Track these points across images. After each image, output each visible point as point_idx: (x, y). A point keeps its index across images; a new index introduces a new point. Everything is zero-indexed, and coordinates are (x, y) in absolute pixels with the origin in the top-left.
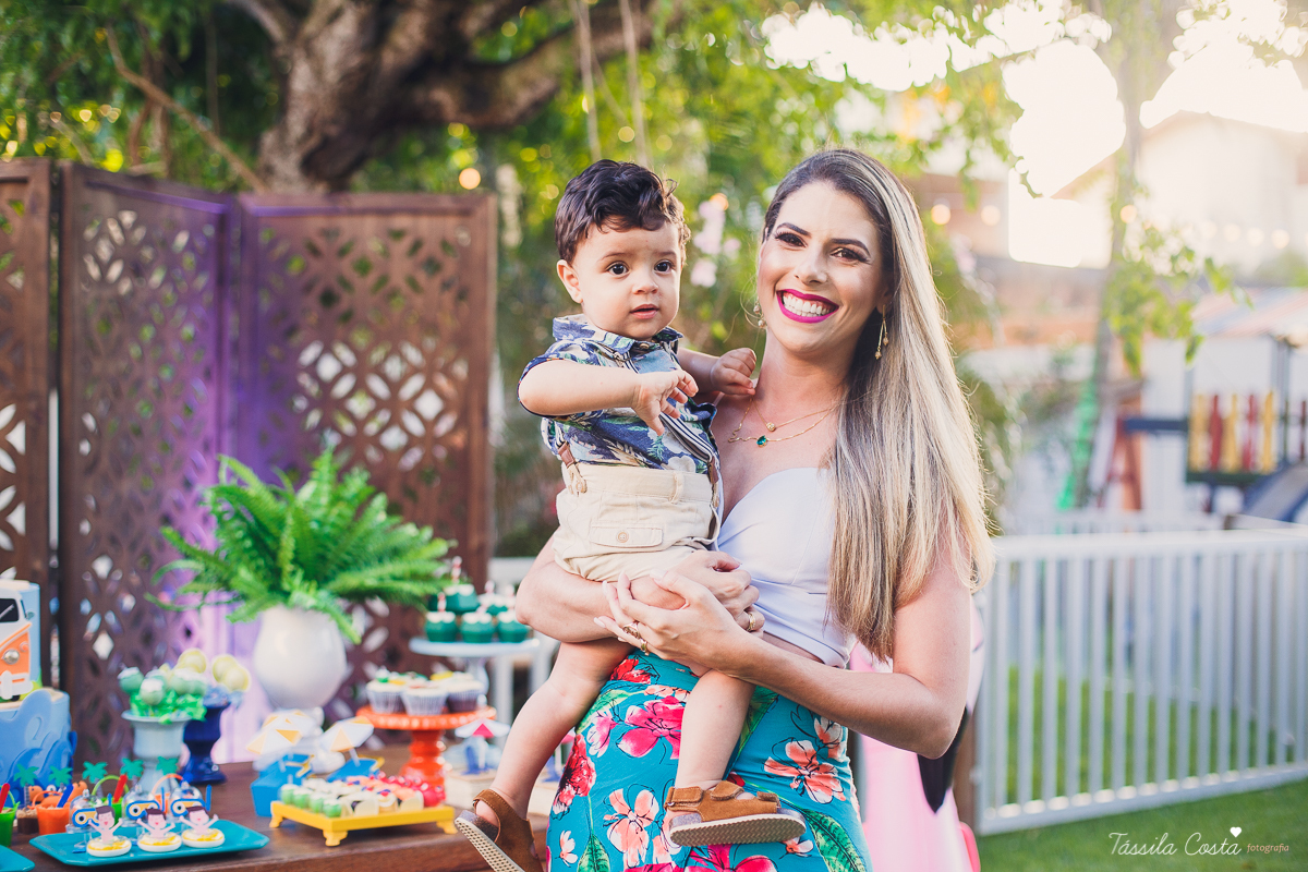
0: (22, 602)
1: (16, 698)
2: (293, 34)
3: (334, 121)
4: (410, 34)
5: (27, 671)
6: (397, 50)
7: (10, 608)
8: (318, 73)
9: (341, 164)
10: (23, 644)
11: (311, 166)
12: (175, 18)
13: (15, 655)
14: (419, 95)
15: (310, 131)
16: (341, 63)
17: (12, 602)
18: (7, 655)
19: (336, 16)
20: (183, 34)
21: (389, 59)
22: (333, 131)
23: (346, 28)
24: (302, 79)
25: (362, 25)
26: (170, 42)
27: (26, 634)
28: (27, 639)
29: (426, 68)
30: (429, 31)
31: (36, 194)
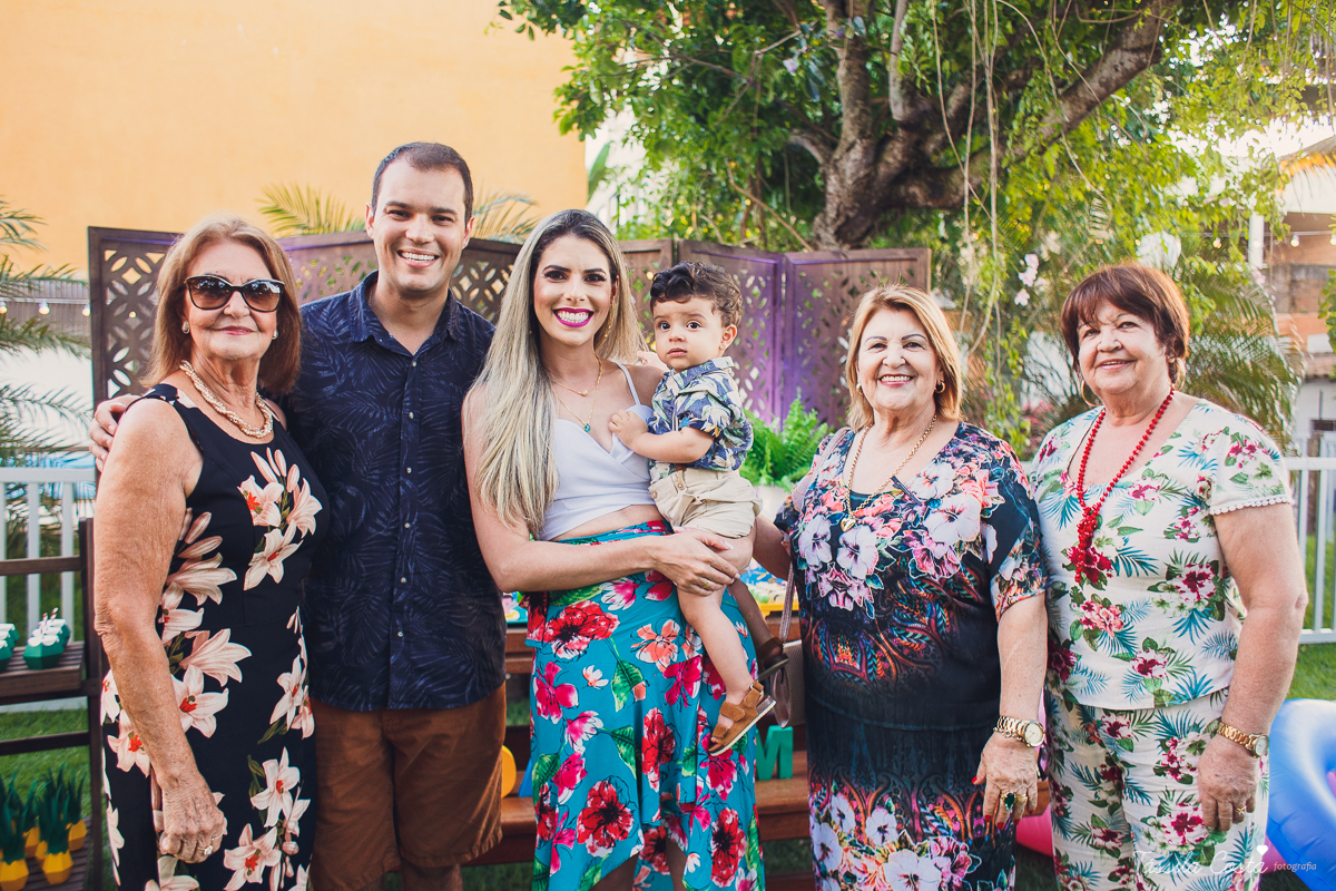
2: (827, 160)
3: (852, 209)
4: (895, 155)
6: (888, 163)
8: (842, 181)
9: (858, 233)
11: (840, 235)
12: (761, 154)
14: (902, 190)
15: (838, 215)
16: (853, 175)
19: (852, 146)
20: (767, 163)
21: (882, 169)
22: (851, 214)
23: (856, 154)
24: (833, 185)
25: (866, 151)
26: (760, 167)
29: (904, 175)
30: (905, 152)
31: (665, 258)
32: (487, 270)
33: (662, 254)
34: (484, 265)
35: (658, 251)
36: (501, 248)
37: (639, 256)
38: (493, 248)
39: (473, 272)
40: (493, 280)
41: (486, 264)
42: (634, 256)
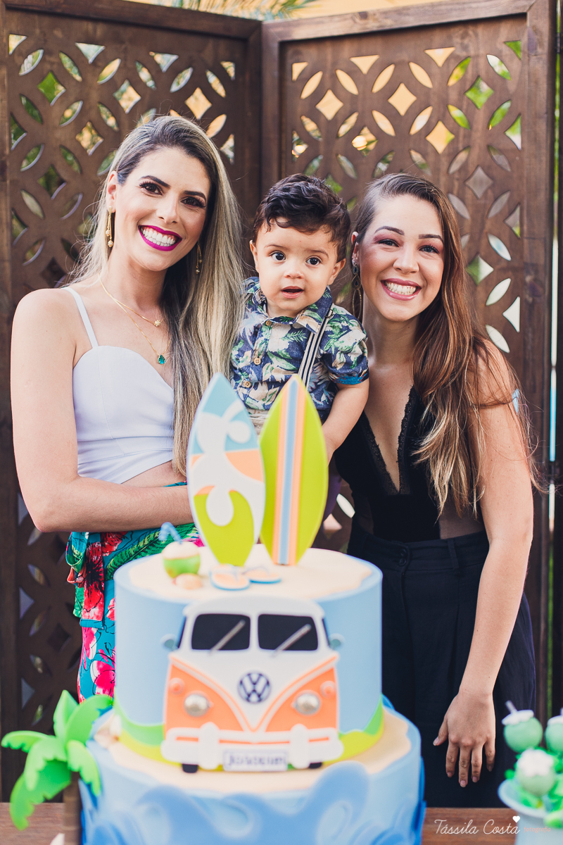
0: (323, 621)
1: (315, 766)
5: (334, 725)
7: (305, 629)
10: (327, 685)
13: (313, 701)
17: (309, 620)
18: (302, 700)
27: (331, 672)
28: (333, 679)
31: (536, 30)
32: (175, 70)
33: (528, 23)
34: (165, 61)
35: (521, 17)
36: (204, 26)
37: (481, 30)
38: (184, 25)
39: (144, 75)
40: (187, 91)
41: (174, 58)
42: (471, 31)
